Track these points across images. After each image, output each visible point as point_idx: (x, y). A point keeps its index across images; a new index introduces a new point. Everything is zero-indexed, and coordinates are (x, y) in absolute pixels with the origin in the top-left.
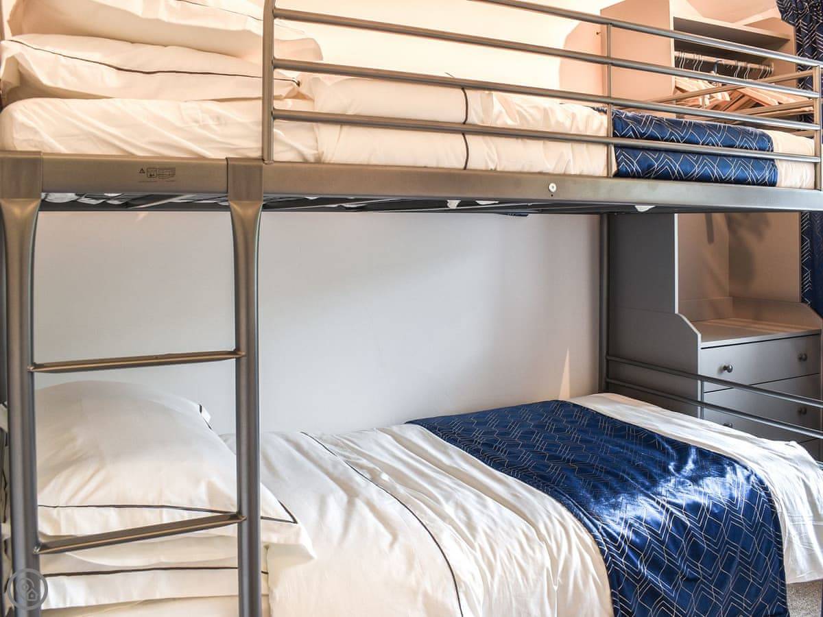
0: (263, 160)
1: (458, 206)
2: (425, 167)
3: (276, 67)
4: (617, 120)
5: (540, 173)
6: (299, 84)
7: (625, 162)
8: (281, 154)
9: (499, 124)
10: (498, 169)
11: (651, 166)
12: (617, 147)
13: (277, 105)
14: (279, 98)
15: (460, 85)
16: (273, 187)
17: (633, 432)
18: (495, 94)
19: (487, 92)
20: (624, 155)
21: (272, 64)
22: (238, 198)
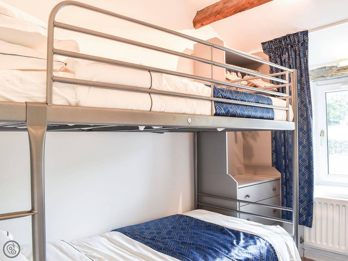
0: (47, 104)
1: (144, 129)
2: (132, 110)
3: (54, 53)
4: (215, 89)
5: (184, 114)
6: (66, 64)
7: (219, 109)
8: (57, 101)
9: (165, 89)
10: (166, 111)
11: (229, 111)
12: (215, 102)
13: (55, 74)
14: (56, 71)
15: (148, 70)
16: (53, 119)
17: (214, 227)
18: (164, 74)
19: (160, 74)
20: (218, 106)
21: (53, 52)
22: (33, 125)
